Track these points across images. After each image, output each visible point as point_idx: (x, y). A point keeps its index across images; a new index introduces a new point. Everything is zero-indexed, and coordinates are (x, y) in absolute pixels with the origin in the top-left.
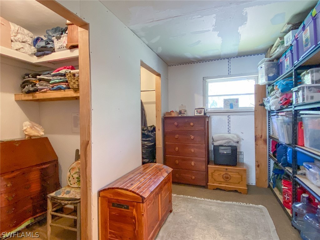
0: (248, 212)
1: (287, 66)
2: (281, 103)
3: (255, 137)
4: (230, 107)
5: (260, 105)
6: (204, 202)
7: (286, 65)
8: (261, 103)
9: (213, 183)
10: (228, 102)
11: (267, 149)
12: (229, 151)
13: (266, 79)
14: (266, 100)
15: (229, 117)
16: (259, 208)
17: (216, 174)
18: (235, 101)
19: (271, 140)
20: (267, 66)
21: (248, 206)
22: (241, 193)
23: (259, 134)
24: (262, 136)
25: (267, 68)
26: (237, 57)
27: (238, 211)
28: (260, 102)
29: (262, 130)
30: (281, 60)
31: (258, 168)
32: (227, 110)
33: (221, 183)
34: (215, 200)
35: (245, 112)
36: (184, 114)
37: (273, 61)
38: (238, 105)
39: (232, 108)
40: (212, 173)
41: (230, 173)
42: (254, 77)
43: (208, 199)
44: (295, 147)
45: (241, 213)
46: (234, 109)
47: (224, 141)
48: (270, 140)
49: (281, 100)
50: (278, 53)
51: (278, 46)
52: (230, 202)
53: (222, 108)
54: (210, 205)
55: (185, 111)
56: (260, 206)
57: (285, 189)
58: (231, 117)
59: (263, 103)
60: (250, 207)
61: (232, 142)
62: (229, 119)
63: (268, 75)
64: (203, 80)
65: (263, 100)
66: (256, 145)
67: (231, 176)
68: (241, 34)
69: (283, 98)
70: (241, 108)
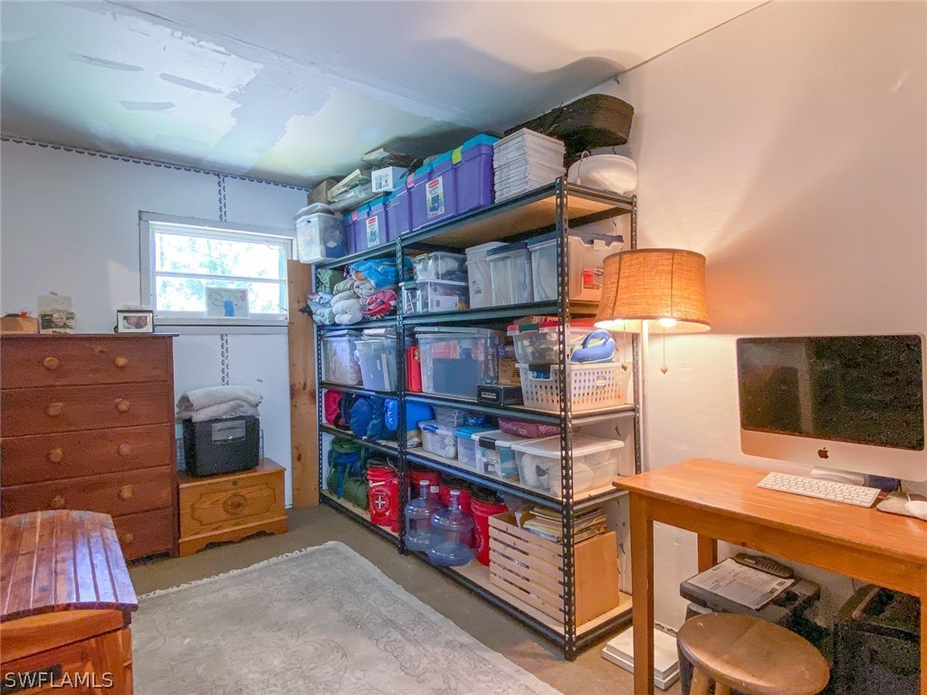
0: (315, 564)
1: (373, 234)
2: (369, 310)
3: (292, 387)
4: (224, 312)
5: (301, 310)
6: (194, 590)
7: (368, 230)
8: (302, 305)
9: (198, 533)
10: (218, 297)
11: (315, 413)
12: (240, 433)
13: (321, 251)
14: (317, 300)
15: (225, 338)
16: (330, 549)
17: (206, 505)
18: (238, 295)
19: (324, 391)
20: (324, 222)
21: (306, 555)
22: (272, 534)
23: (300, 380)
24: (305, 384)
25: (323, 226)
26: (243, 178)
27: (296, 572)
28: (301, 303)
29: (305, 371)
30: (355, 217)
31: (298, 464)
32: (219, 320)
33: (220, 526)
34: (221, 575)
35: (262, 325)
36: (65, 326)
37: (332, 213)
38: (246, 308)
39: (231, 315)
40: (192, 507)
41: (243, 492)
42: (283, 241)
43: (201, 579)
44: (406, 395)
45: (303, 573)
46: (237, 317)
47: (224, 407)
48: (321, 392)
49: (369, 304)
50: (352, 201)
51: (353, 187)
52: (262, 564)
53: (203, 313)
54: (218, 590)
55: (71, 316)
56: (331, 543)
57: (378, 486)
58: (230, 338)
59: (308, 306)
60: (312, 553)
61: (246, 407)
62: (225, 344)
63: (325, 243)
64: (140, 219)
65: (306, 299)
66: (294, 406)
67: (248, 496)
68: (286, 132)
69: (376, 299)
70: (254, 315)
